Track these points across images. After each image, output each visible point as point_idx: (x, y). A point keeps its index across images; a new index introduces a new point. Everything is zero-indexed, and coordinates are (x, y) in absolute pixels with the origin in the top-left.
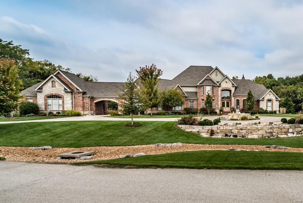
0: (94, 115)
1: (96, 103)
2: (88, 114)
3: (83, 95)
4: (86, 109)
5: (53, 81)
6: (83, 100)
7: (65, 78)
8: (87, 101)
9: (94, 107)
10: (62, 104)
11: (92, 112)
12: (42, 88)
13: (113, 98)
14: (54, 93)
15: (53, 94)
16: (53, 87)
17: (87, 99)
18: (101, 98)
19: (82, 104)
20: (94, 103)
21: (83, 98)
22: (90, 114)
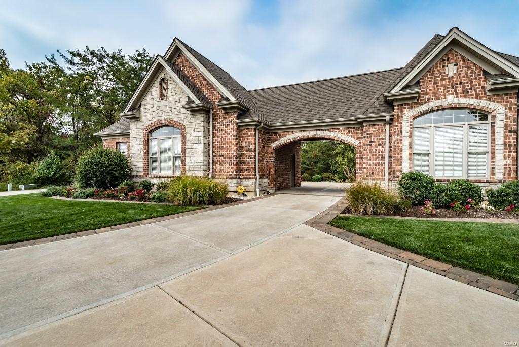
0: (271, 191)
1: (278, 151)
2: (252, 189)
3: (238, 118)
4: (246, 173)
5: (163, 80)
6: (238, 137)
7: (192, 66)
8: (251, 139)
9: (272, 165)
10: (181, 155)
11: (265, 181)
12: (140, 106)
13: (336, 126)
14: (163, 119)
15: (161, 120)
16: (161, 99)
17: (251, 132)
18: (293, 129)
19: (235, 153)
20: (270, 150)
21: (239, 128)
22: (258, 190)
